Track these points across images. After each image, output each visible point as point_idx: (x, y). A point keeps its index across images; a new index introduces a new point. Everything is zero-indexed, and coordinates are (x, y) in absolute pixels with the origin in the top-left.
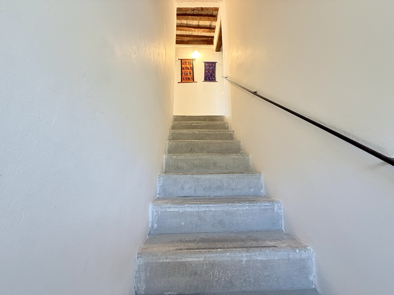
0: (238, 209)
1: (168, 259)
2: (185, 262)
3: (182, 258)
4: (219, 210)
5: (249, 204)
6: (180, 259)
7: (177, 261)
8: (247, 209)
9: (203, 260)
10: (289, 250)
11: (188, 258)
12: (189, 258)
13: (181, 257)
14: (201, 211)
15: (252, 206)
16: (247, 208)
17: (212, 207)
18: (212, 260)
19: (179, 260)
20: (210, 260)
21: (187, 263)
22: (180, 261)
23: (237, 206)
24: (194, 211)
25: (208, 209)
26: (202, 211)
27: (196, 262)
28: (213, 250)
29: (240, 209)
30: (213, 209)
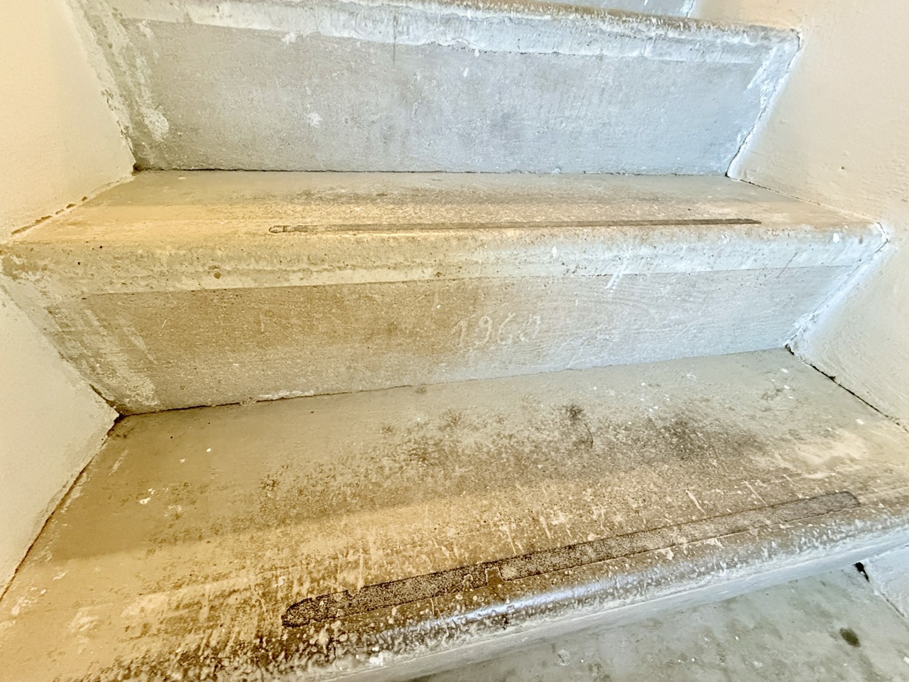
0: (601, 58)
1: (229, 279)
2: (331, 286)
3: (313, 268)
4: (505, 53)
5: (660, 31)
6: (300, 275)
7: (286, 284)
8: (642, 59)
9: (427, 277)
10: (809, 236)
11: (348, 272)
12: (354, 267)
13: (305, 266)
14: (409, 49)
15: (671, 40)
16: (648, 51)
17: (473, 22)
18: (477, 275)
19: (295, 280)
20: (466, 276)
21: (345, 290)
22: (305, 283)
23: (602, 32)
24: (370, 44)
25: (447, 40)
26: (418, 49)
27: (393, 287)
28: (483, 235)
29: (612, 52)
30: (476, 41)
